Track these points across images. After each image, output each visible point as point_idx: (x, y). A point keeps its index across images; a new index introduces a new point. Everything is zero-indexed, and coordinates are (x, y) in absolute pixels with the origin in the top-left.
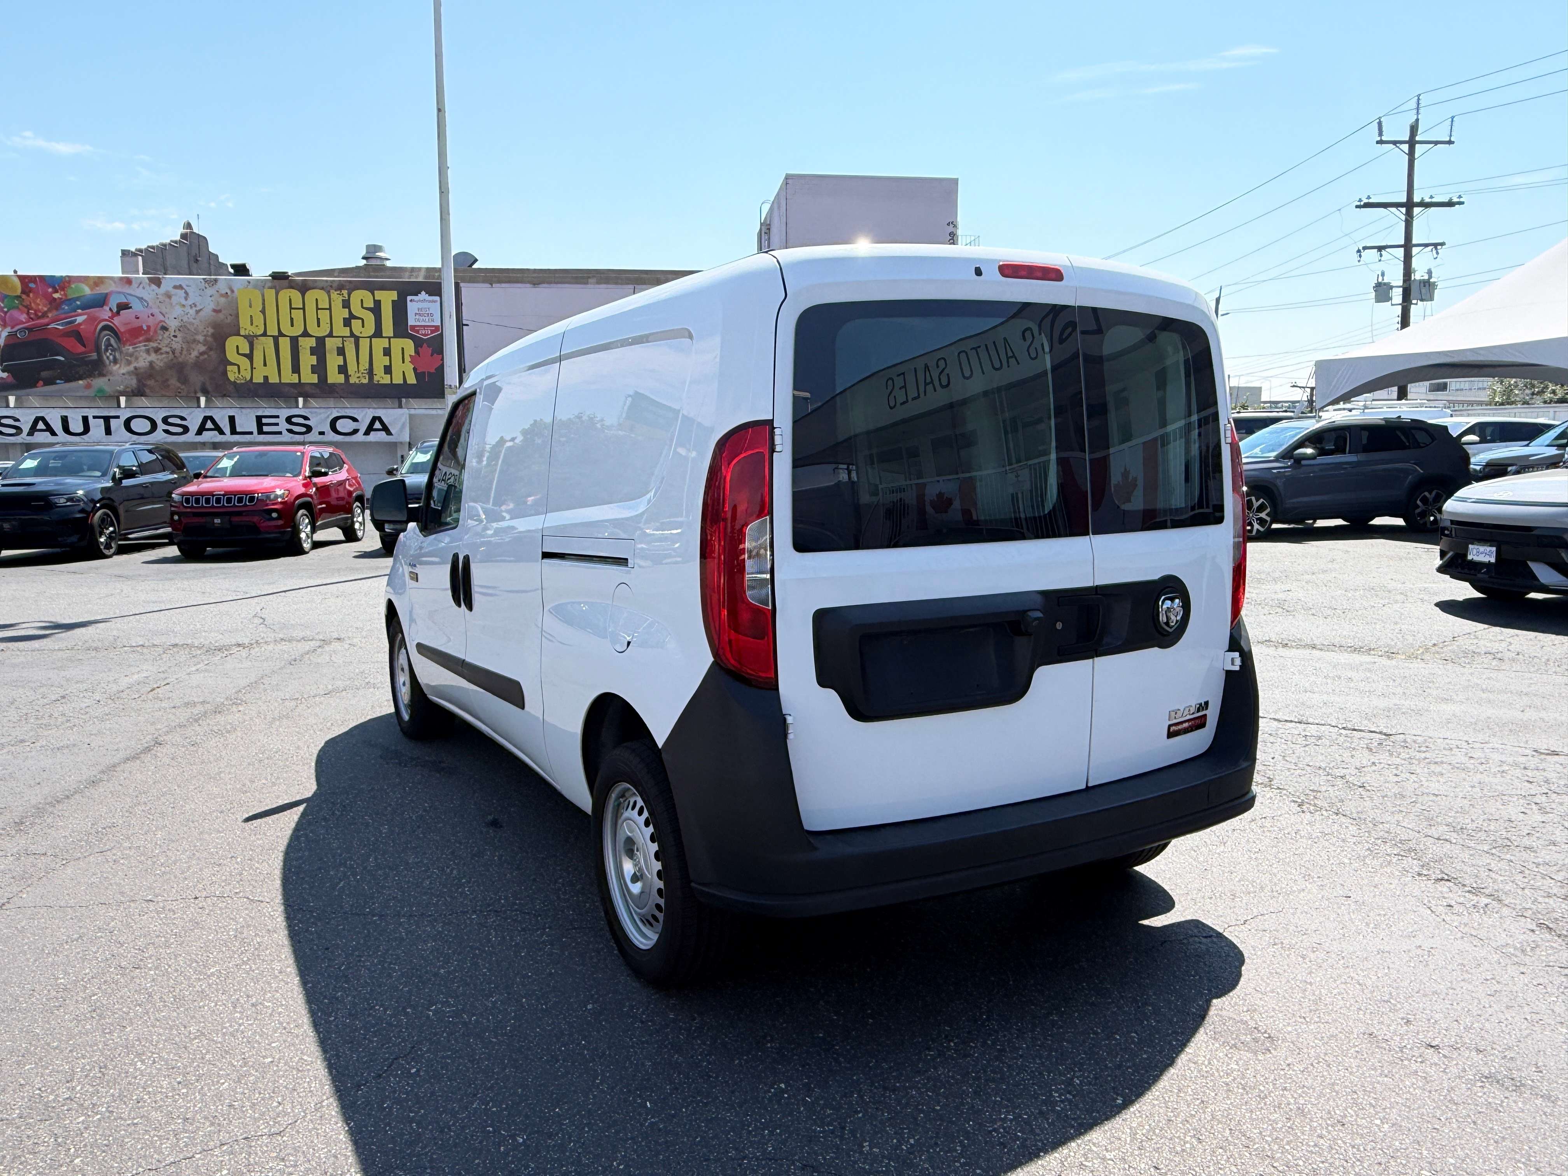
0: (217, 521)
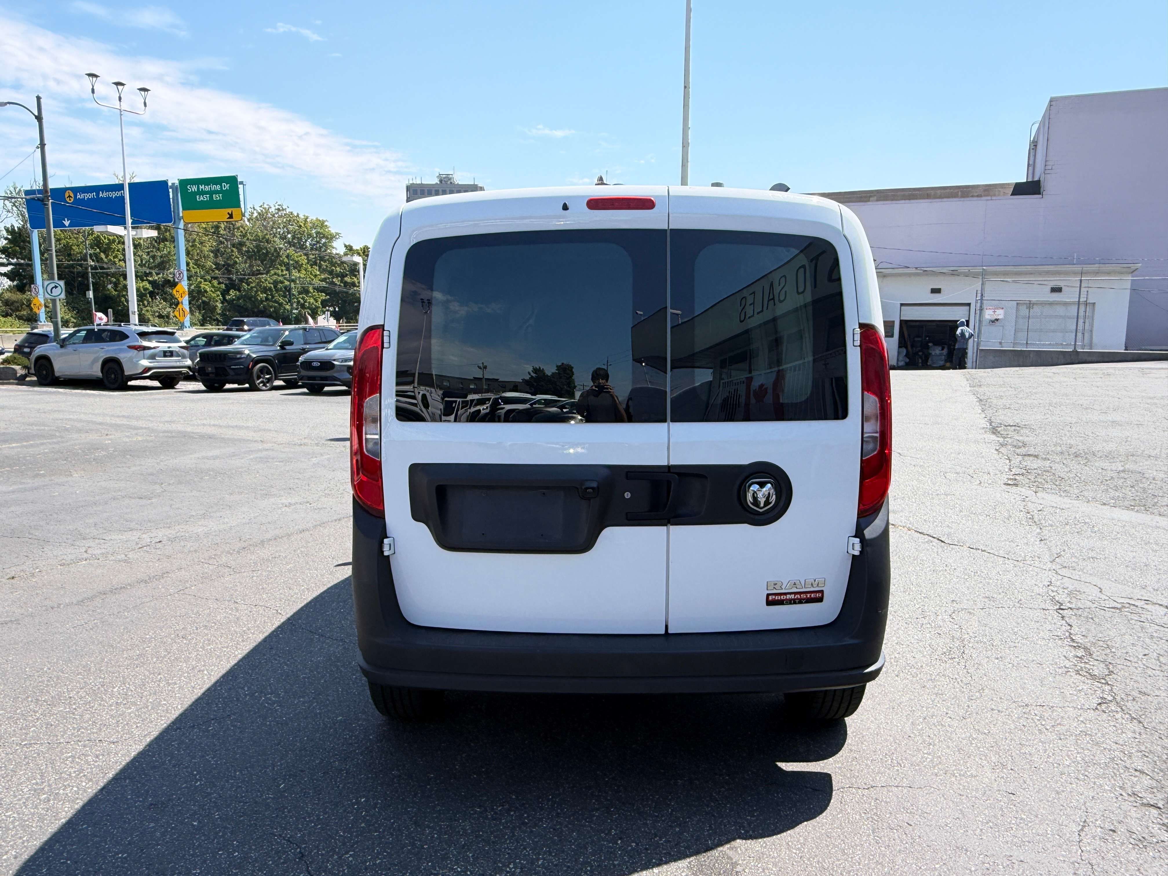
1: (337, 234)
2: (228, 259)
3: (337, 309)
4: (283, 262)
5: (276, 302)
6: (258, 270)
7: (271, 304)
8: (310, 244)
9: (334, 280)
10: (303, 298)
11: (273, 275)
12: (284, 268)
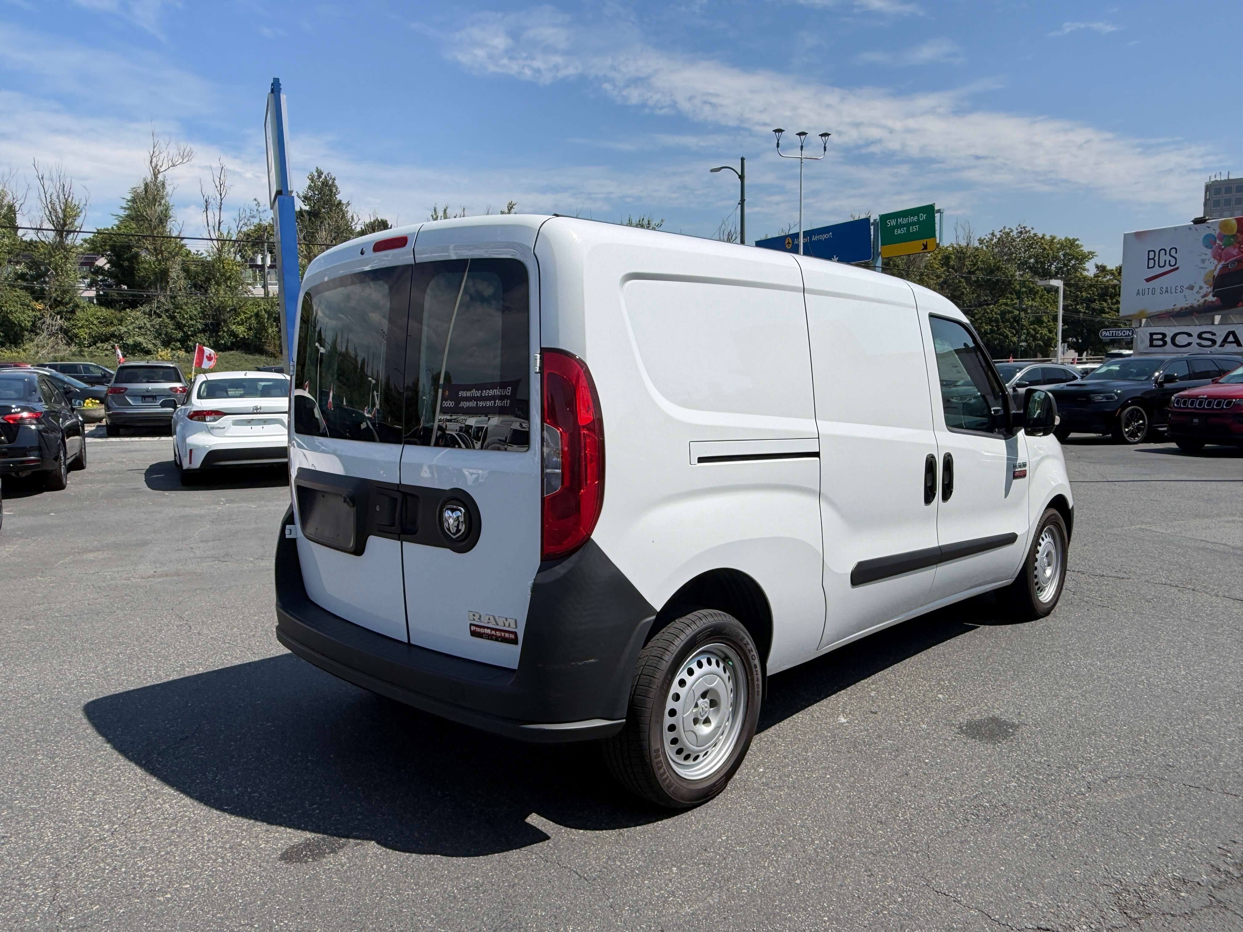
0: (1196, 420)
1: (1091, 253)
2: (955, 290)
3: (1080, 341)
4: (1014, 289)
5: (1001, 334)
6: (985, 301)
7: (995, 336)
8: (1056, 267)
9: (1078, 307)
10: (1034, 329)
11: (1001, 305)
12: (1014, 296)
